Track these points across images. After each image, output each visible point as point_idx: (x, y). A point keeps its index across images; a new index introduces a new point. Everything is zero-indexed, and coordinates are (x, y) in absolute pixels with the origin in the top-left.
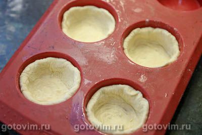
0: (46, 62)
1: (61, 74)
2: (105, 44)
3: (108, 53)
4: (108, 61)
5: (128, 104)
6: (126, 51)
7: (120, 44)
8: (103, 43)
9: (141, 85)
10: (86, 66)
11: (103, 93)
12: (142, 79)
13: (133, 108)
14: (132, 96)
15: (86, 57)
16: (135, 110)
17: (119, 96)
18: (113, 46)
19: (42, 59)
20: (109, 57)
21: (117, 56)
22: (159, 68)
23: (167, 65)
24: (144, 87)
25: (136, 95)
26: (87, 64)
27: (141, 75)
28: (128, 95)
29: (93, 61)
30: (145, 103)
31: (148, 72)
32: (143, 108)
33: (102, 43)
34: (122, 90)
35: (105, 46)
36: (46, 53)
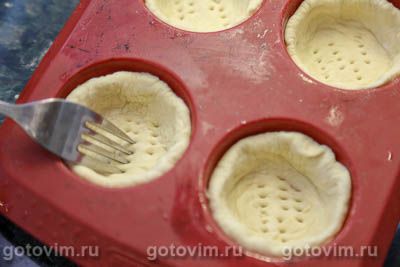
0: (114, 84)
1: (144, 108)
2: (244, 36)
3: (252, 56)
4: (254, 77)
5: (299, 172)
6: (292, 49)
7: (278, 34)
8: (241, 32)
9: (332, 133)
10: (205, 91)
11: (246, 151)
12: (333, 118)
13: (312, 183)
14: (311, 158)
15: (202, 68)
16: (316, 188)
17: (280, 156)
18: (263, 40)
19: (104, 75)
20: (254, 66)
21: (274, 64)
22: (370, 89)
23: (387, 83)
24: (339, 139)
25: (320, 156)
26: (206, 86)
27: (329, 108)
28: (301, 157)
29: (220, 77)
30: (342, 175)
31: (346, 100)
32: (335, 185)
33: (238, 34)
34: (287, 145)
35: (245, 41)
36: (113, 60)
